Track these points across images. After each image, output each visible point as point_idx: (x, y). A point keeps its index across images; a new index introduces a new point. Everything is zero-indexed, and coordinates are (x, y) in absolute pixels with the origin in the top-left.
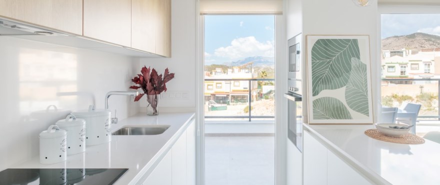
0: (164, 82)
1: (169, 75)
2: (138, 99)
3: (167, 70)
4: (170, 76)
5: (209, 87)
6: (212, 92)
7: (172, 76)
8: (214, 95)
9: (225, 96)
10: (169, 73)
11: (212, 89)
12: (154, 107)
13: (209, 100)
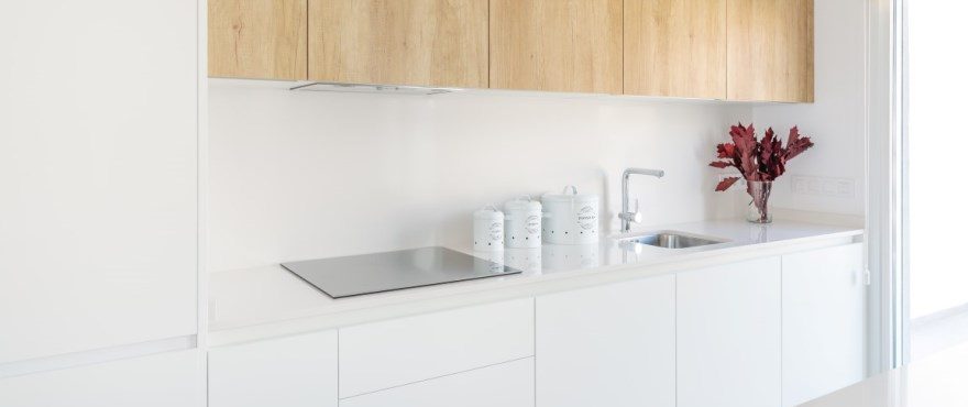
0: (787, 155)
1: (797, 142)
2: (723, 186)
3: (794, 131)
4: (801, 144)
7: (805, 144)
10: (800, 138)
12: (763, 206)
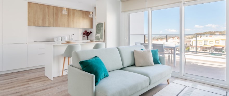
2: (84, 37)
5: (211, 43)
6: (213, 45)
7: (91, 33)
8: (213, 47)
9: (221, 48)
11: (213, 44)
12: (87, 38)
13: (210, 49)
